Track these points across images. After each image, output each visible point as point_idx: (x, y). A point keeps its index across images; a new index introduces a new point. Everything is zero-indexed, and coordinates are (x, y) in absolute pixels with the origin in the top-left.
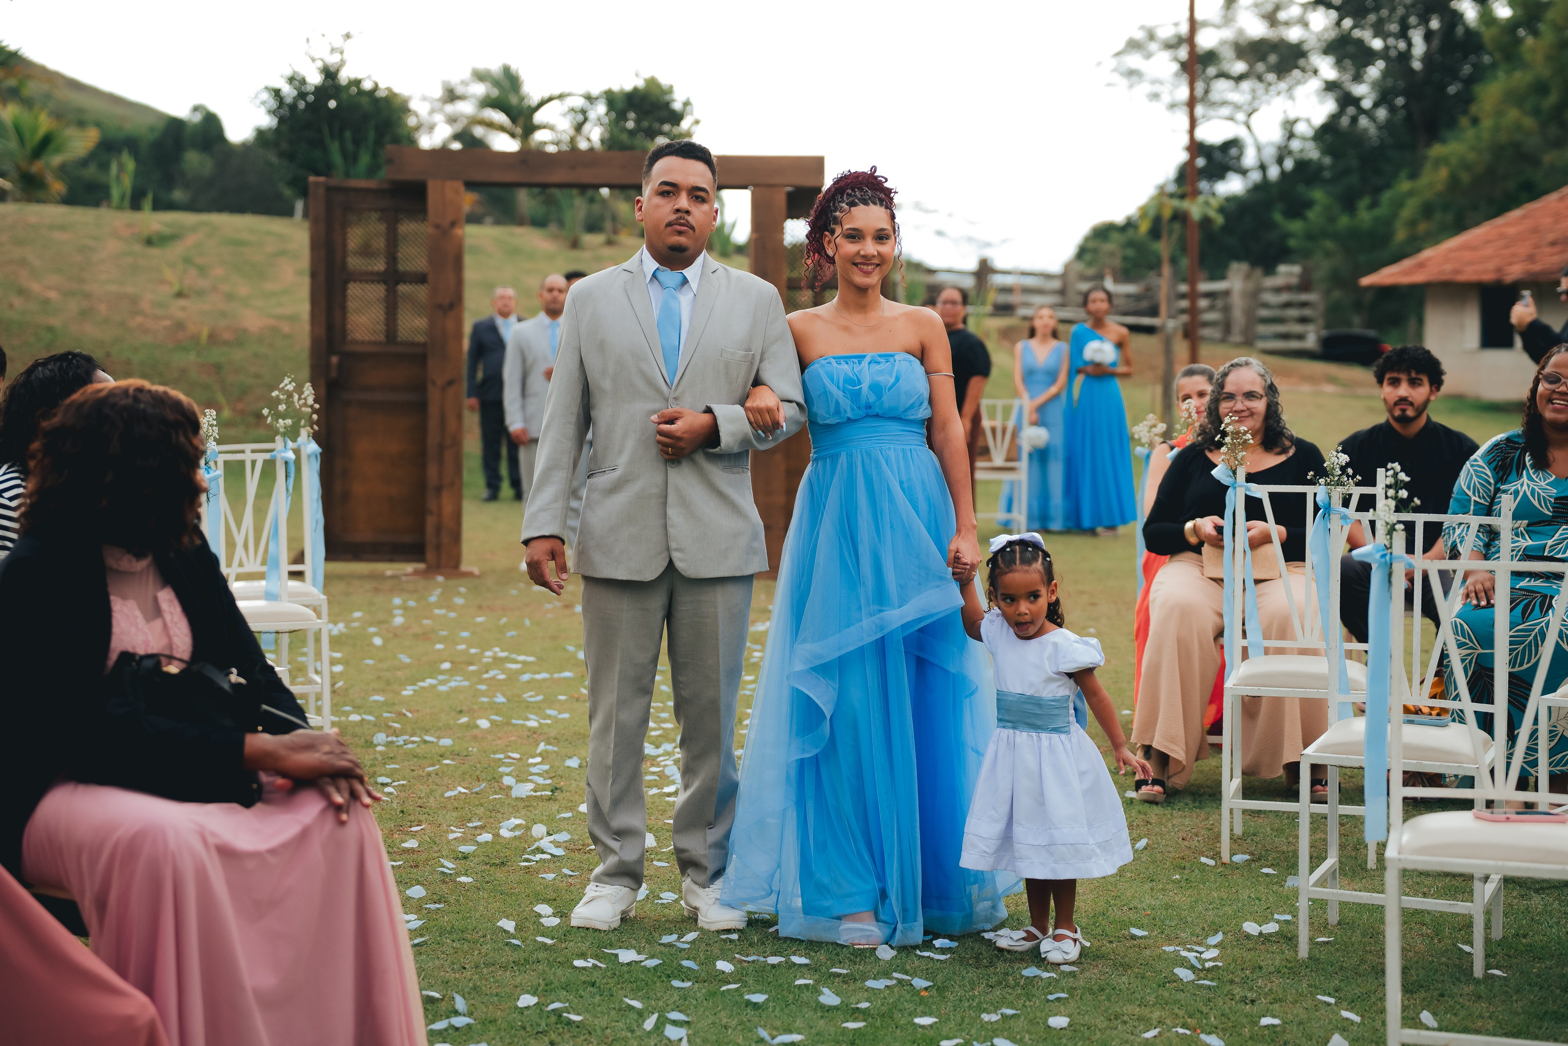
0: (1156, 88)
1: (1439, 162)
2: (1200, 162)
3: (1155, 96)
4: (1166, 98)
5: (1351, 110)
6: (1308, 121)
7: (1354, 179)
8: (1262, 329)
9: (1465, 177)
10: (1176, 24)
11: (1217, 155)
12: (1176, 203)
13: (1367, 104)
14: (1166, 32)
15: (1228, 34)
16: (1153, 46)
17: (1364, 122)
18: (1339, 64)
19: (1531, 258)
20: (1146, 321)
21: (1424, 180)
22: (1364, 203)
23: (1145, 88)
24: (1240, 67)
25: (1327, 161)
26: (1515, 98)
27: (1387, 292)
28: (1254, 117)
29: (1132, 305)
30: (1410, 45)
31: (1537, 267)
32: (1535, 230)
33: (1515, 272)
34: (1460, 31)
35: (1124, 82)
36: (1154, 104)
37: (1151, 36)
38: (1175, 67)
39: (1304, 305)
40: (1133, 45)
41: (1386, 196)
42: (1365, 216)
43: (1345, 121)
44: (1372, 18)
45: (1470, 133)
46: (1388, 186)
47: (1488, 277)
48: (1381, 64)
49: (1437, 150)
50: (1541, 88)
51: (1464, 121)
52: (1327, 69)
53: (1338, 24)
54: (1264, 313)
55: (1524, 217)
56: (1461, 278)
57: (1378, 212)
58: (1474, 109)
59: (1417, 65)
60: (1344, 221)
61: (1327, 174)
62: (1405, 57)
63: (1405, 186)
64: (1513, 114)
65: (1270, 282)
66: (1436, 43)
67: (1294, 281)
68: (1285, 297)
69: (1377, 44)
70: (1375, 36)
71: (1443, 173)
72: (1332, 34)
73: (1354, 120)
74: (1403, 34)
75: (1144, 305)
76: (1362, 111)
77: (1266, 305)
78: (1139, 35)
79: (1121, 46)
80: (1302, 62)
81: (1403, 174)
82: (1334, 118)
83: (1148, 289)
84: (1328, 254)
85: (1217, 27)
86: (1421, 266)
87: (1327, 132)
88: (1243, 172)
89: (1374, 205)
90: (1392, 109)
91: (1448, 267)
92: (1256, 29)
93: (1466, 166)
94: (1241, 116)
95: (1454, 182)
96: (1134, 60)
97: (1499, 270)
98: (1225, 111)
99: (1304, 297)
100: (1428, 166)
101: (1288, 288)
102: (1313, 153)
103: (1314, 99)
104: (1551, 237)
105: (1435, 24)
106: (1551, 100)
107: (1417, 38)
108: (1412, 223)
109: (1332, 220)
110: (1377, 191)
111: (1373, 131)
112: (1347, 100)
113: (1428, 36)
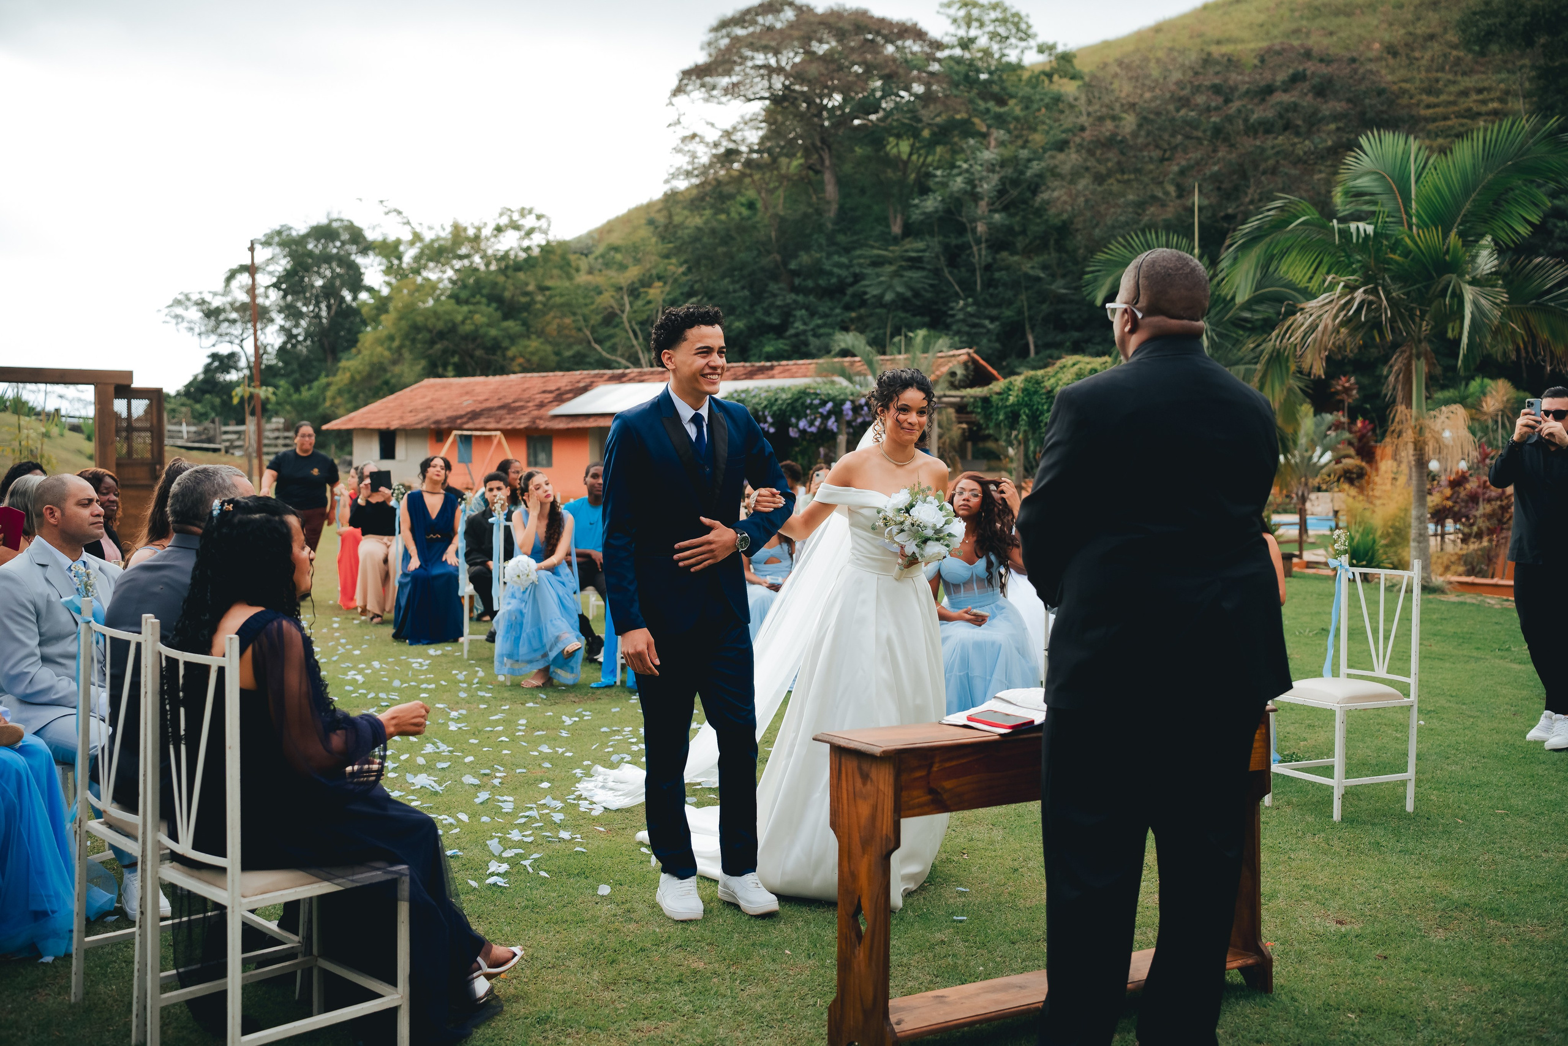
0: (192, 325)
1: (344, 369)
2: (216, 364)
3: (191, 329)
4: (197, 330)
5: (294, 341)
6: (272, 346)
7: (297, 375)
8: (265, 450)
9: (358, 377)
10: (200, 293)
11: (226, 361)
12: (252, 390)
13: (300, 338)
14: (195, 297)
15: (229, 299)
16: (188, 303)
17: (299, 347)
18: (287, 318)
19: (401, 418)
20: (205, 445)
21: (337, 378)
22: (304, 389)
23: (185, 324)
24: (234, 315)
25: (280, 364)
26: (379, 342)
27: (339, 433)
28: (245, 343)
29: (198, 438)
30: (320, 309)
31: (405, 422)
32: (402, 405)
33: (395, 425)
34: (344, 306)
35: (174, 321)
36: (190, 334)
37: (188, 299)
38: (201, 314)
39: (286, 438)
40: (178, 302)
41: (316, 384)
42: (306, 394)
43: (289, 346)
44: (301, 296)
45: (360, 356)
46: (316, 379)
47: (383, 426)
48: (307, 319)
49: (343, 364)
50: (391, 338)
51: (354, 351)
52: (279, 320)
53: (284, 297)
54: (266, 441)
55: (396, 399)
56: (371, 427)
57: (312, 392)
58: (359, 345)
59: (324, 321)
60: (295, 397)
61: (283, 372)
62: (318, 316)
63: (323, 380)
64: (379, 349)
65: (268, 426)
66: (333, 312)
67: (281, 426)
68: (276, 434)
69: (304, 309)
70: (305, 305)
71: (348, 375)
72: (282, 303)
73: (294, 346)
74: (317, 304)
75: (204, 437)
76: (298, 342)
77: (268, 438)
78: (180, 297)
79: (170, 302)
80: (267, 316)
81: (323, 374)
82: (285, 343)
83: (205, 429)
84: (289, 412)
85: (223, 295)
86: (351, 420)
87: (282, 350)
88: (237, 369)
89: (310, 389)
90: (312, 341)
91: (364, 421)
92: (244, 298)
93: (359, 373)
94: (237, 341)
95: (353, 379)
96: (179, 310)
97: (387, 423)
98: (227, 338)
99: (287, 434)
100: (340, 372)
101: (278, 430)
102: (274, 362)
103: (275, 335)
104: (410, 408)
105: (332, 301)
106: (396, 343)
107: (323, 306)
108: (334, 398)
109: (289, 395)
110: (310, 381)
111: (305, 350)
112: (290, 336)
113: (329, 307)
